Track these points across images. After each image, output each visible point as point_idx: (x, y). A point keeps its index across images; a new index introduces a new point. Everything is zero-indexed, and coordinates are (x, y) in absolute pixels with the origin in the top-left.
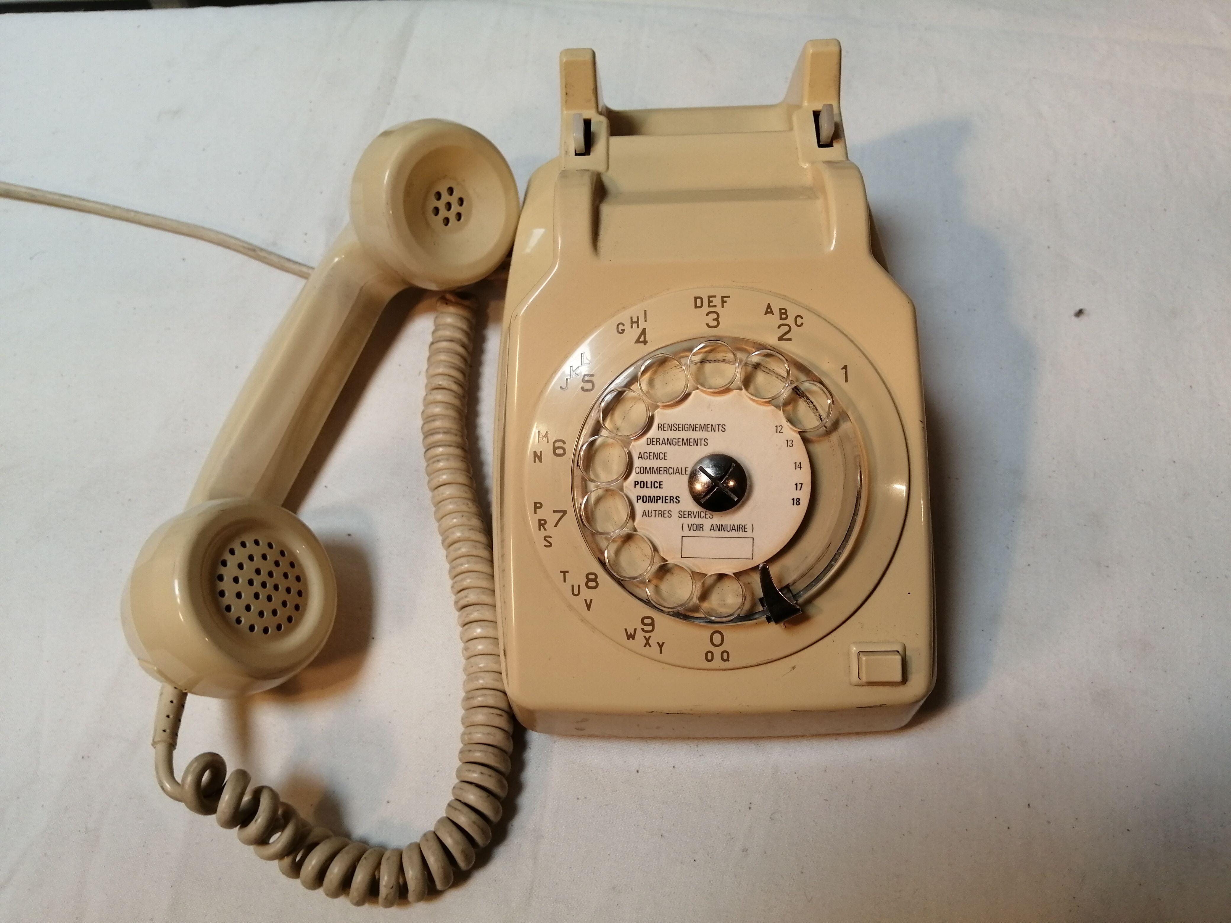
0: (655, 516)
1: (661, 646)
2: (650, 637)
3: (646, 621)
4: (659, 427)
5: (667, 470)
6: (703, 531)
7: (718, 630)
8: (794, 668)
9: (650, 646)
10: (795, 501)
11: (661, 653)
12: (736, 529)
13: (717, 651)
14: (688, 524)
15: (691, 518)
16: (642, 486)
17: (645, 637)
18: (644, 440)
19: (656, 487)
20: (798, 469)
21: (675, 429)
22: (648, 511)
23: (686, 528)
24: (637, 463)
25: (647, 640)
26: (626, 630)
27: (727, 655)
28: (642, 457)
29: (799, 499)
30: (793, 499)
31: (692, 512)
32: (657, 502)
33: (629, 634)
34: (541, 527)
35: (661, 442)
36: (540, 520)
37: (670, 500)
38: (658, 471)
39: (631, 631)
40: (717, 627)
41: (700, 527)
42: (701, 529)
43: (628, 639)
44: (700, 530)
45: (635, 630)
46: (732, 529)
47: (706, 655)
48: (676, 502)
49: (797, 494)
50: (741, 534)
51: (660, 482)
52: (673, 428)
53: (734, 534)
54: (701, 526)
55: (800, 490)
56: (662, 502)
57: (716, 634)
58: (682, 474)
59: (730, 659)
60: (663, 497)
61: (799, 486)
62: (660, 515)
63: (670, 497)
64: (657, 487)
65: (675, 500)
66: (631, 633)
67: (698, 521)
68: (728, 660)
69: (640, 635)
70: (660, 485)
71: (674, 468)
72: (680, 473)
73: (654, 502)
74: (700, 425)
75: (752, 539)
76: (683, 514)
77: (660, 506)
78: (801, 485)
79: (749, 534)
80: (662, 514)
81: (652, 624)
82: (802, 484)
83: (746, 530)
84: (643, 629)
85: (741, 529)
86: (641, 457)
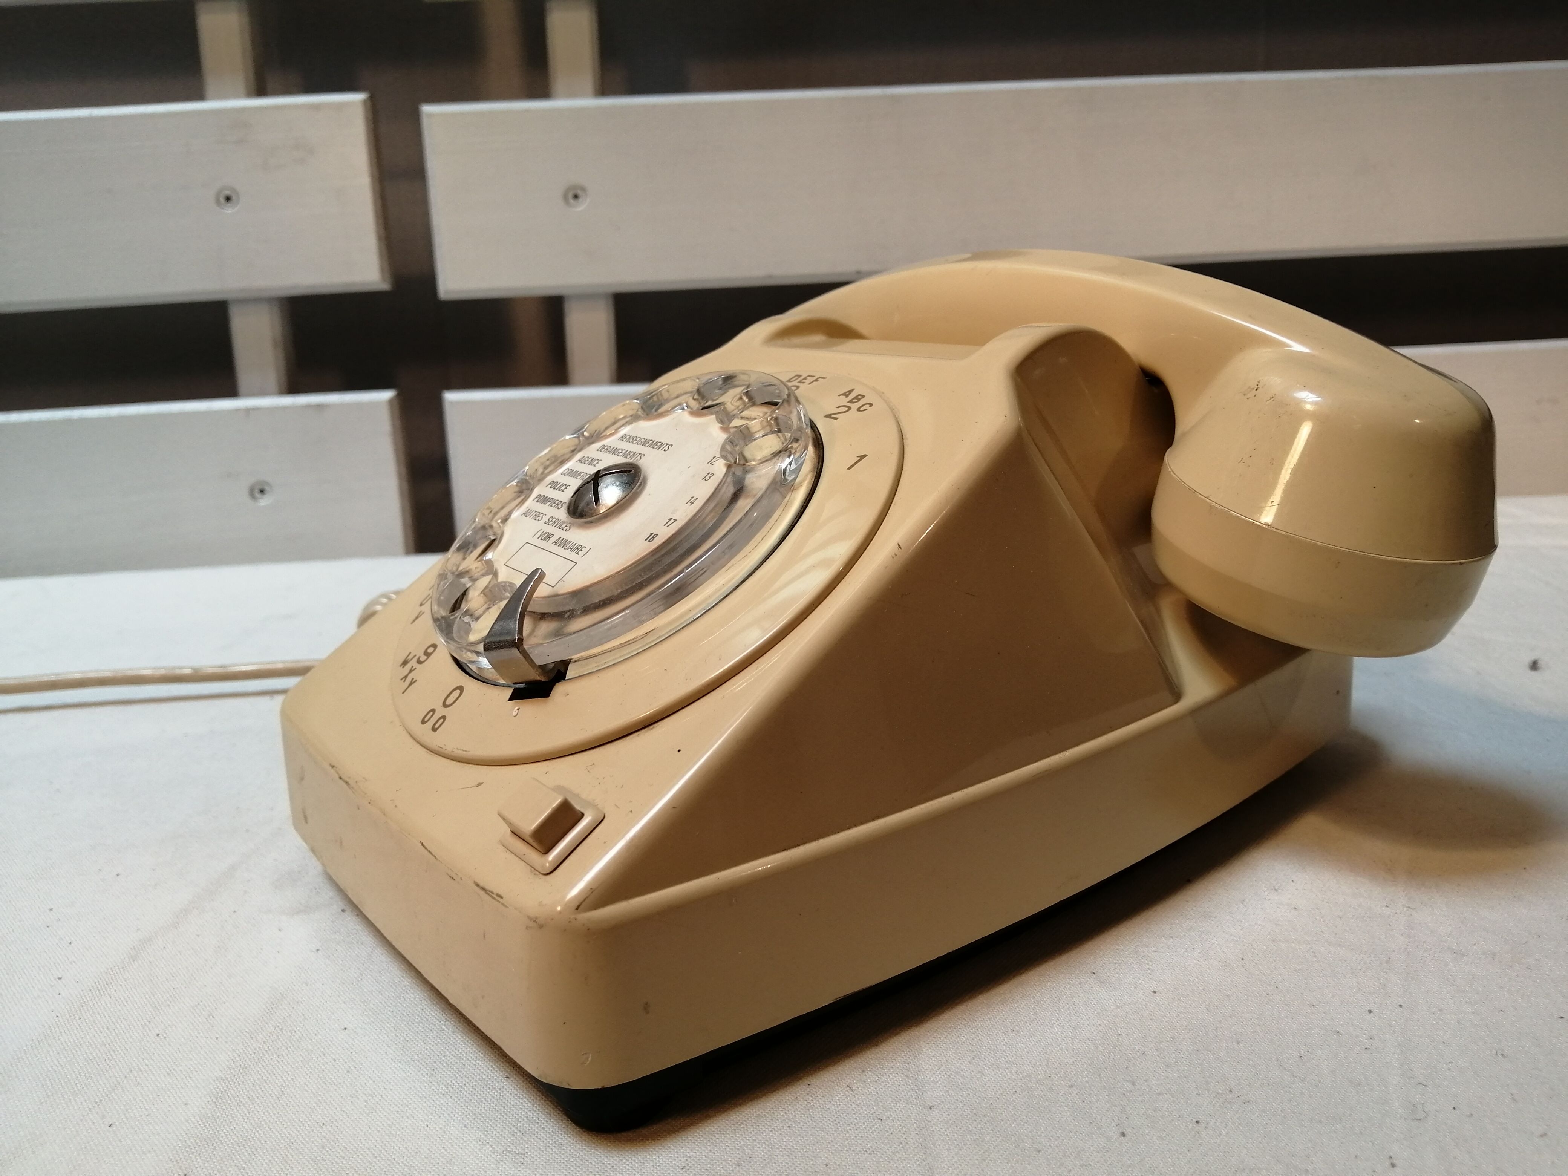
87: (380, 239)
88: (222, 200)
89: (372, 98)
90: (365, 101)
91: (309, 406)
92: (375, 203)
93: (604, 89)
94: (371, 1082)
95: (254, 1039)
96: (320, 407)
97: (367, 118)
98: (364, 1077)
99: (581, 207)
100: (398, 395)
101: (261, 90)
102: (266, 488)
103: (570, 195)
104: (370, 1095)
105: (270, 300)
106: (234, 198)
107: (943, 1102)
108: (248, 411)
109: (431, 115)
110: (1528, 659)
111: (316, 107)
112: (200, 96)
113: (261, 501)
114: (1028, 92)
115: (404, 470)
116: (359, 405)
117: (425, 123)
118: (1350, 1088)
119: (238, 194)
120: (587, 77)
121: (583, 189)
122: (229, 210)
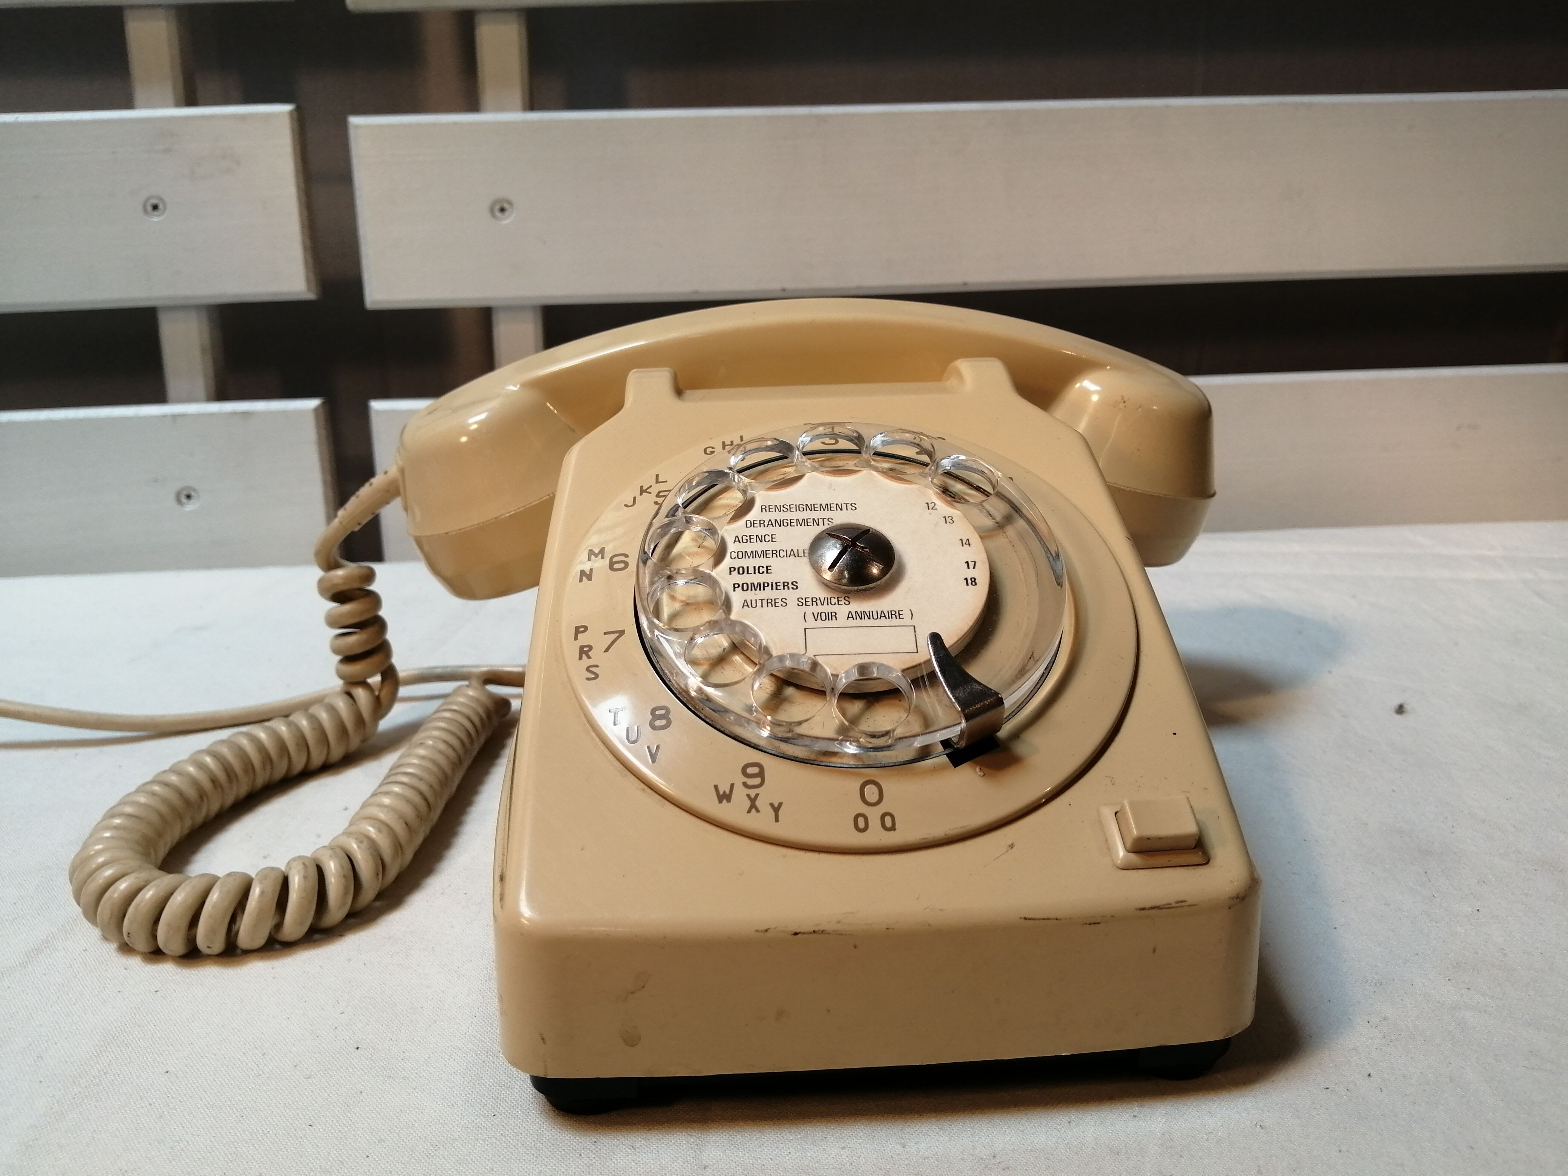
0: (762, 607)
1: (776, 809)
2: (757, 795)
3: (750, 770)
4: (762, 509)
5: (776, 553)
6: (836, 619)
7: (872, 779)
8: (1012, 846)
9: (758, 811)
10: (969, 582)
11: (777, 820)
12: (887, 616)
13: (873, 815)
14: (813, 613)
15: (817, 605)
16: (741, 572)
17: (748, 796)
18: (741, 522)
19: (761, 572)
20: (966, 546)
21: (785, 510)
22: (751, 601)
23: (810, 618)
24: (732, 547)
25: (753, 800)
26: (716, 787)
27: (892, 819)
28: (739, 541)
29: (975, 579)
30: (966, 579)
31: (818, 599)
32: (764, 589)
33: (721, 793)
34: (584, 655)
35: (766, 523)
36: (582, 648)
37: (784, 586)
38: (764, 554)
39: (724, 788)
40: (872, 773)
41: (832, 616)
42: (834, 618)
43: (720, 802)
44: (832, 619)
45: (732, 785)
46: (881, 617)
47: (854, 821)
48: (793, 588)
49: (970, 573)
50: (895, 621)
51: (767, 567)
52: (782, 508)
53: (883, 621)
54: (833, 614)
55: (974, 568)
56: (772, 589)
57: (867, 787)
58: (798, 556)
59: (896, 827)
60: (772, 583)
61: (971, 565)
62: (770, 605)
63: (784, 583)
64: (763, 572)
65: (790, 586)
66: (724, 792)
67: (827, 608)
68: (893, 828)
69: (740, 794)
70: (767, 570)
71: (786, 551)
72: (796, 556)
73: (760, 590)
74: (821, 504)
75: (913, 627)
76: (803, 602)
77: (768, 593)
78: (973, 563)
79: (907, 620)
80: (772, 603)
81: (761, 774)
82: (975, 562)
83: (901, 616)
84: (745, 784)
85: (893, 616)
86: (737, 540)
87: (305, 249)
88: (149, 208)
89: (299, 109)
90: (291, 113)
91: (234, 414)
92: (301, 214)
93: (533, 103)
94: (180, 1128)
95: (77, 1083)
96: (246, 414)
97: (293, 130)
98: (175, 1122)
99: (507, 221)
100: (324, 403)
101: (190, 100)
102: (193, 493)
103: (497, 207)
104: (177, 1141)
105: (198, 307)
106: (161, 206)
107: (718, 1162)
108: (175, 417)
109: (357, 127)
110: (1396, 703)
111: (243, 117)
112: (128, 104)
113: (188, 506)
114: (954, 113)
115: (329, 478)
116: (284, 413)
117: (352, 133)
118: (1108, 1156)
119: (164, 203)
120: (516, 93)
121: (510, 203)
122: (156, 219)
